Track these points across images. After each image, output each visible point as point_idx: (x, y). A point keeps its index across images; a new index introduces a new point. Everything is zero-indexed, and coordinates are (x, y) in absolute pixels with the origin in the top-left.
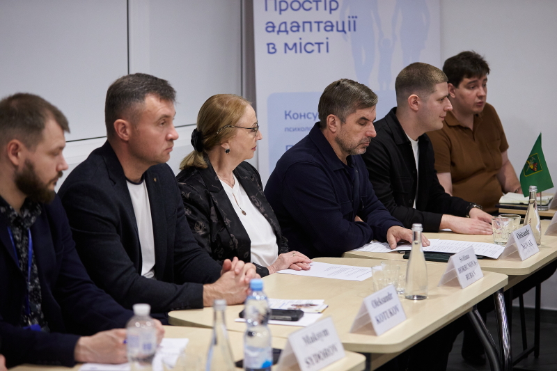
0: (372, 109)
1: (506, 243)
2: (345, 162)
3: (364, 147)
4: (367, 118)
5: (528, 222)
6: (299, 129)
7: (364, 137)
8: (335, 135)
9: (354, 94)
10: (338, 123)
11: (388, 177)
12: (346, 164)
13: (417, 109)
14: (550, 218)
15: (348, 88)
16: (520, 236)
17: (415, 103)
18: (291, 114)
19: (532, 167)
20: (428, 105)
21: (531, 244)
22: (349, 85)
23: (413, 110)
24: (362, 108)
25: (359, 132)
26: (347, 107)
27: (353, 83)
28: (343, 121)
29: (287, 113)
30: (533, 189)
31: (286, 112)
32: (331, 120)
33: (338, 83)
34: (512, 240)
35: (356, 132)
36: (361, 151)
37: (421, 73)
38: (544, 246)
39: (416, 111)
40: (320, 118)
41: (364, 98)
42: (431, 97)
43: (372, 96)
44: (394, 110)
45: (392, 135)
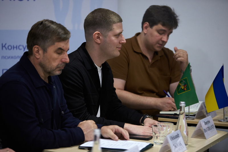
0: (66, 42)
1: (162, 143)
2: (47, 81)
3: (60, 70)
4: (63, 48)
5: (179, 128)
6: (12, 57)
7: (60, 63)
8: (39, 60)
9: (54, 31)
10: (41, 52)
11: (82, 93)
12: (47, 82)
13: (100, 42)
14: (195, 125)
15: (49, 27)
16: (173, 138)
17: (98, 38)
18: (7, 46)
19: (183, 88)
20: (107, 39)
21: (181, 144)
22: (50, 24)
23: (97, 43)
24: (59, 41)
25: (57, 59)
26: (48, 40)
27: (52, 22)
28: (45, 51)
29: (4, 45)
30: (183, 104)
31: (2, 44)
32: (36, 49)
33: (41, 23)
34: (167, 141)
35: (55, 60)
36: (58, 73)
37: (102, 16)
38: (190, 146)
39: (99, 44)
40: (28, 48)
41: (60, 34)
42: (110, 34)
43: (67, 32)
44: (84, 44)
45: (83, 63)
